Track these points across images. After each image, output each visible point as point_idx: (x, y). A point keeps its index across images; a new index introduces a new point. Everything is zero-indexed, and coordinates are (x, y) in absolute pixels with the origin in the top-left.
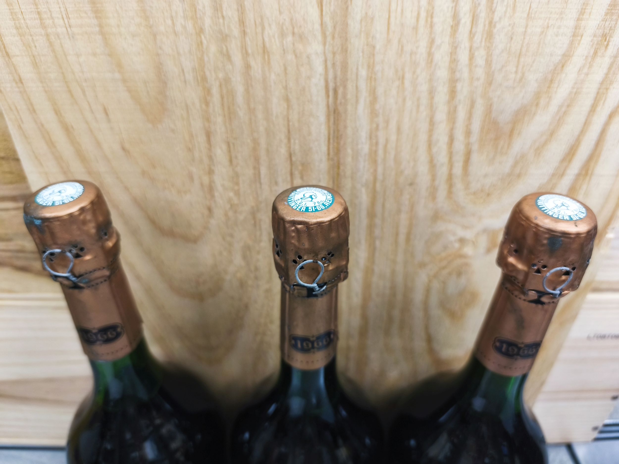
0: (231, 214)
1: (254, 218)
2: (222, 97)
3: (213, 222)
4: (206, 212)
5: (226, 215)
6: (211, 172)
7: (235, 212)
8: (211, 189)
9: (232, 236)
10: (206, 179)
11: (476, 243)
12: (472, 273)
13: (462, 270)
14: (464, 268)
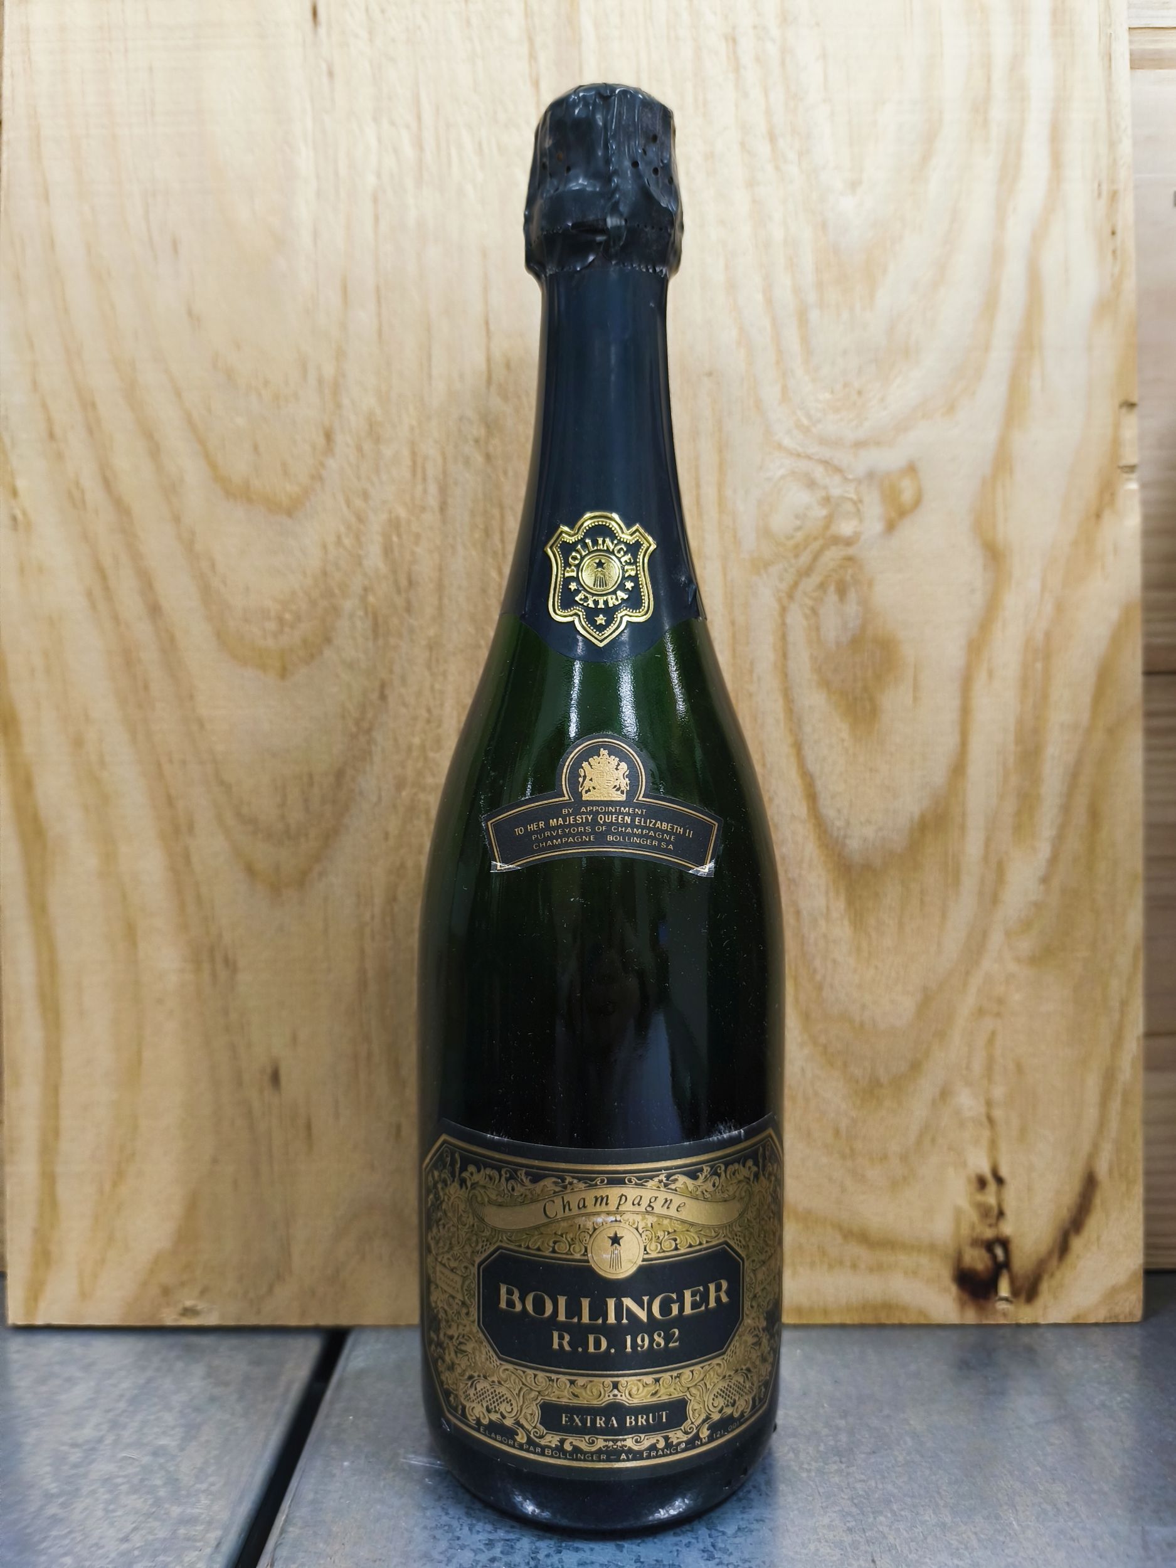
0: (367, 446)
1: (414, 454)
2: (377, 219)
3: (332, 463)
4: (321, 441)
5: (359, 449)
6: (340, 355)
7: (378, 440)
8: (335, 389)
9: (365, 496)
10: (329, 370)
11: (860, 505)
12: (870, 584)
13: (848, 578)
14: (850, 571)
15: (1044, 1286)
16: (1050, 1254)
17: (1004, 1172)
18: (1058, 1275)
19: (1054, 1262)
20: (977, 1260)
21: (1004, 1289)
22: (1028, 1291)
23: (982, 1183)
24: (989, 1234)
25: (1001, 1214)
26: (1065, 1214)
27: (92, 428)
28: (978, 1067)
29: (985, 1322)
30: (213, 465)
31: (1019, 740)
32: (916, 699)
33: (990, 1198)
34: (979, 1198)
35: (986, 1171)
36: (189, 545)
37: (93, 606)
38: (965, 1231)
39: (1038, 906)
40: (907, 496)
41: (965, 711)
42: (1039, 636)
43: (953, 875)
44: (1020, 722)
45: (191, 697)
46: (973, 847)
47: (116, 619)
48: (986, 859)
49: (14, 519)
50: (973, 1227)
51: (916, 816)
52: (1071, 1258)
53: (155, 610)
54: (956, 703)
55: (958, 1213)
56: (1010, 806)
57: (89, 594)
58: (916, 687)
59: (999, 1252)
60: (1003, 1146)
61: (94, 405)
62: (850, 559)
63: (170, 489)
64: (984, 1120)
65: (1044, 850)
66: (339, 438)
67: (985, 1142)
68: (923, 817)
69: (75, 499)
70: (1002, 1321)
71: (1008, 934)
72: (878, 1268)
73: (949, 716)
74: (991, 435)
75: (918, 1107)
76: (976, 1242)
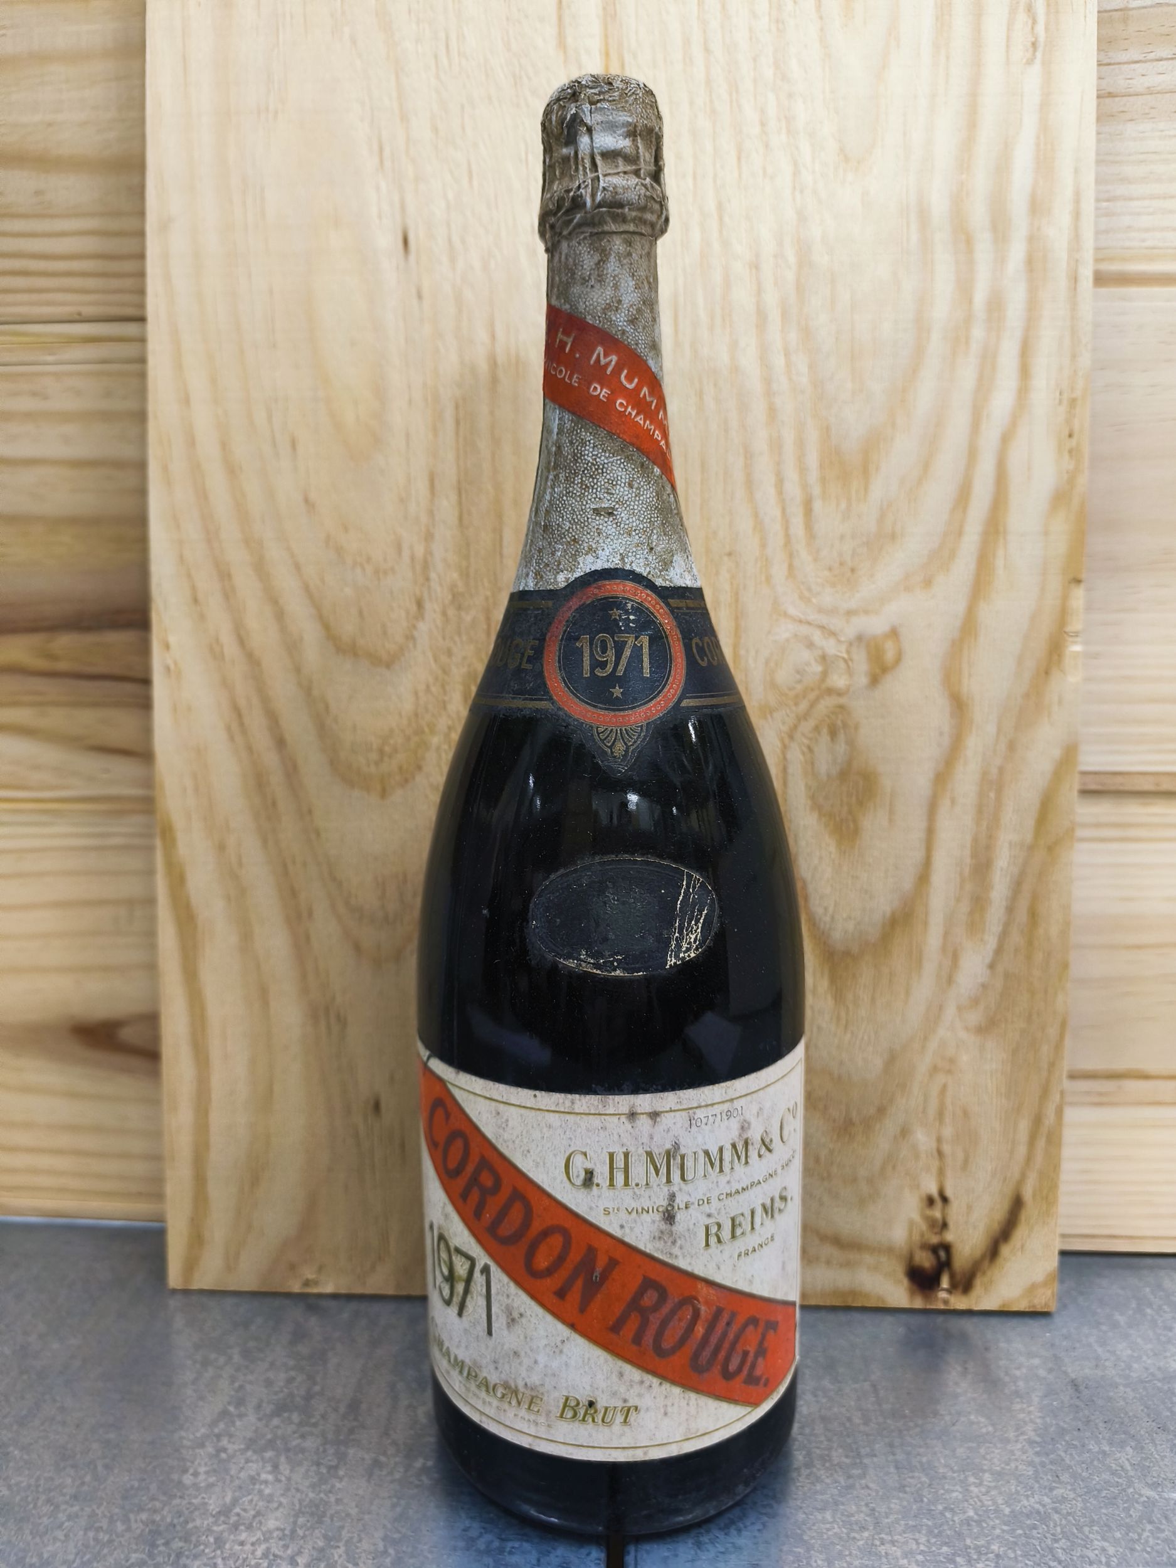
3: (422, 627)
4: (414, 608)
5: (444, 614)
6: (429, 537)
7: (459, 608)
8: (426, 566)
9: (449, 653)
10: (420, 551)
11: (850, 663)
12: (857, 727)
13: (839, 723)
14: (840, 717)
15: (978, 1282)
16: (983, 1257)
17: (949, 1193)
18: (989, 1273)
19: (986, 1263)
20: (925, 1260)
21: (945, 1283)
22: (965, 1284)
23: (931, 1201)
24: (934, 1240)
25: (945, 1225)
26: (996, 1227)
27: (228, 594)
28: (932, 1111)
29: (928, 1307)
30: (327, 627)
31: (974, 855)
32: (891, 821)
33: (937, 1214)
34: (929, 1212)
35: (934, 1190)
36: (307, 689)
37: (232, 738)
38: (916, 1237)
39: (984, 986)
40: (890, 655)
41: (930, 832)
42: (994, 771)
43: (916, 960)
44: (975, 840)
45: (310, 812)
46: (933, 940)
47: (250, 749)
48: (944, 949)
49: (168, 669)
50: (922, 1235)
51: (888, 914)
52: (1000, 1261)
53: (280, 743)
54: (923, 825)
55: (911, 1223)
56: (964, 908)
57: (228, 729)
58: (891, 812)
59: (942, 1254)
60: (949, 1173)
61: (229, 576)
62: (842, 707)
63: (292, 646)
64: (935, 1153)
65: (992, 942)
66: (428, 606)
67: (934, 1170)
68: (893, 914)
69: (215, 652)
70: (942, 1307)
71: (960, 1009)
72: (848, 1265)
73: (917, 835)
74: (961, 607)
75: (882, 1141)
76: (925, 1246)
